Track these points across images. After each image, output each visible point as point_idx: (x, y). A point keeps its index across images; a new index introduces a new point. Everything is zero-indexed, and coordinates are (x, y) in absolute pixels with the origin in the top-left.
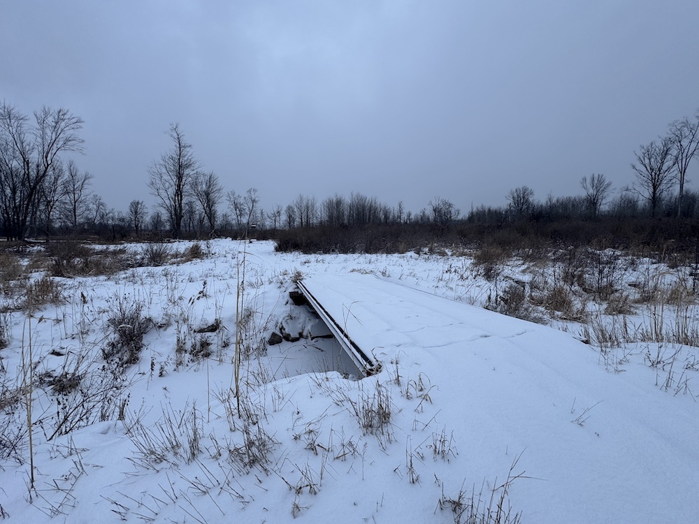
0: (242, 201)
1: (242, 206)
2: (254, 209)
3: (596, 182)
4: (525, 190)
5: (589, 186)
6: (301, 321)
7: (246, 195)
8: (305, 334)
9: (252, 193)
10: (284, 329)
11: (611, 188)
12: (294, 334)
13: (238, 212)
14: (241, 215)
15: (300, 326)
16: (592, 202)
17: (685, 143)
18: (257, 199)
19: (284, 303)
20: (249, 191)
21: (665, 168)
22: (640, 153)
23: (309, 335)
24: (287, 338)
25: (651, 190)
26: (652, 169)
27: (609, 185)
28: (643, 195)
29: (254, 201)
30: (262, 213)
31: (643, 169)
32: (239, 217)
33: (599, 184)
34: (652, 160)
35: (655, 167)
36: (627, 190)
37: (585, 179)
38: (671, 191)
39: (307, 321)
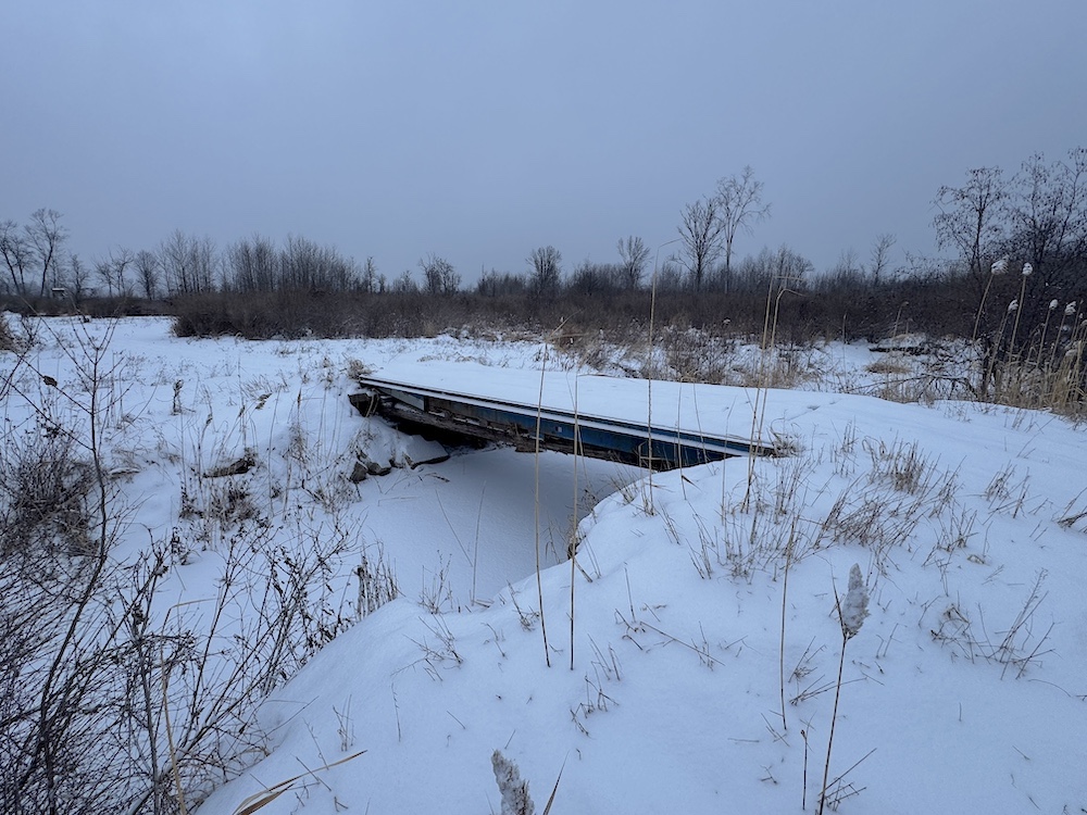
0: (20, 234)
1: (22, 246)
2: (54, 254)
3: (633, 247)
4: (550, 252)
5: (626, 251)
6: (385, 441)
7: (32, 223)
8: (398, 461)
9: (48, 219)
10: (365, 457)
11: (649, 256)
12: (383, 464)
13: (11, 258)
14: (20, 264)
15: (387, 448)
16: (631, 273)
17: (732, 206)
18: (61, 233)
19: (349, 414)
20: (40, 214)
21: (709, 235)
22: (686, 213)
23: (405, 462)
24: (373, 470)
25: (697, 261)
26: (697, 235)
27: (647, 252)
28: (685, 266)
29: (52, 238)
30: (75, 264)
31: (690, 235)
32: (16, 270)
33: (637, 250)
34: (698, 224)
35: (701, 231)
36: (673, 259)
37: (621, 242)
38: (714, 264)
39: (396, 441)
